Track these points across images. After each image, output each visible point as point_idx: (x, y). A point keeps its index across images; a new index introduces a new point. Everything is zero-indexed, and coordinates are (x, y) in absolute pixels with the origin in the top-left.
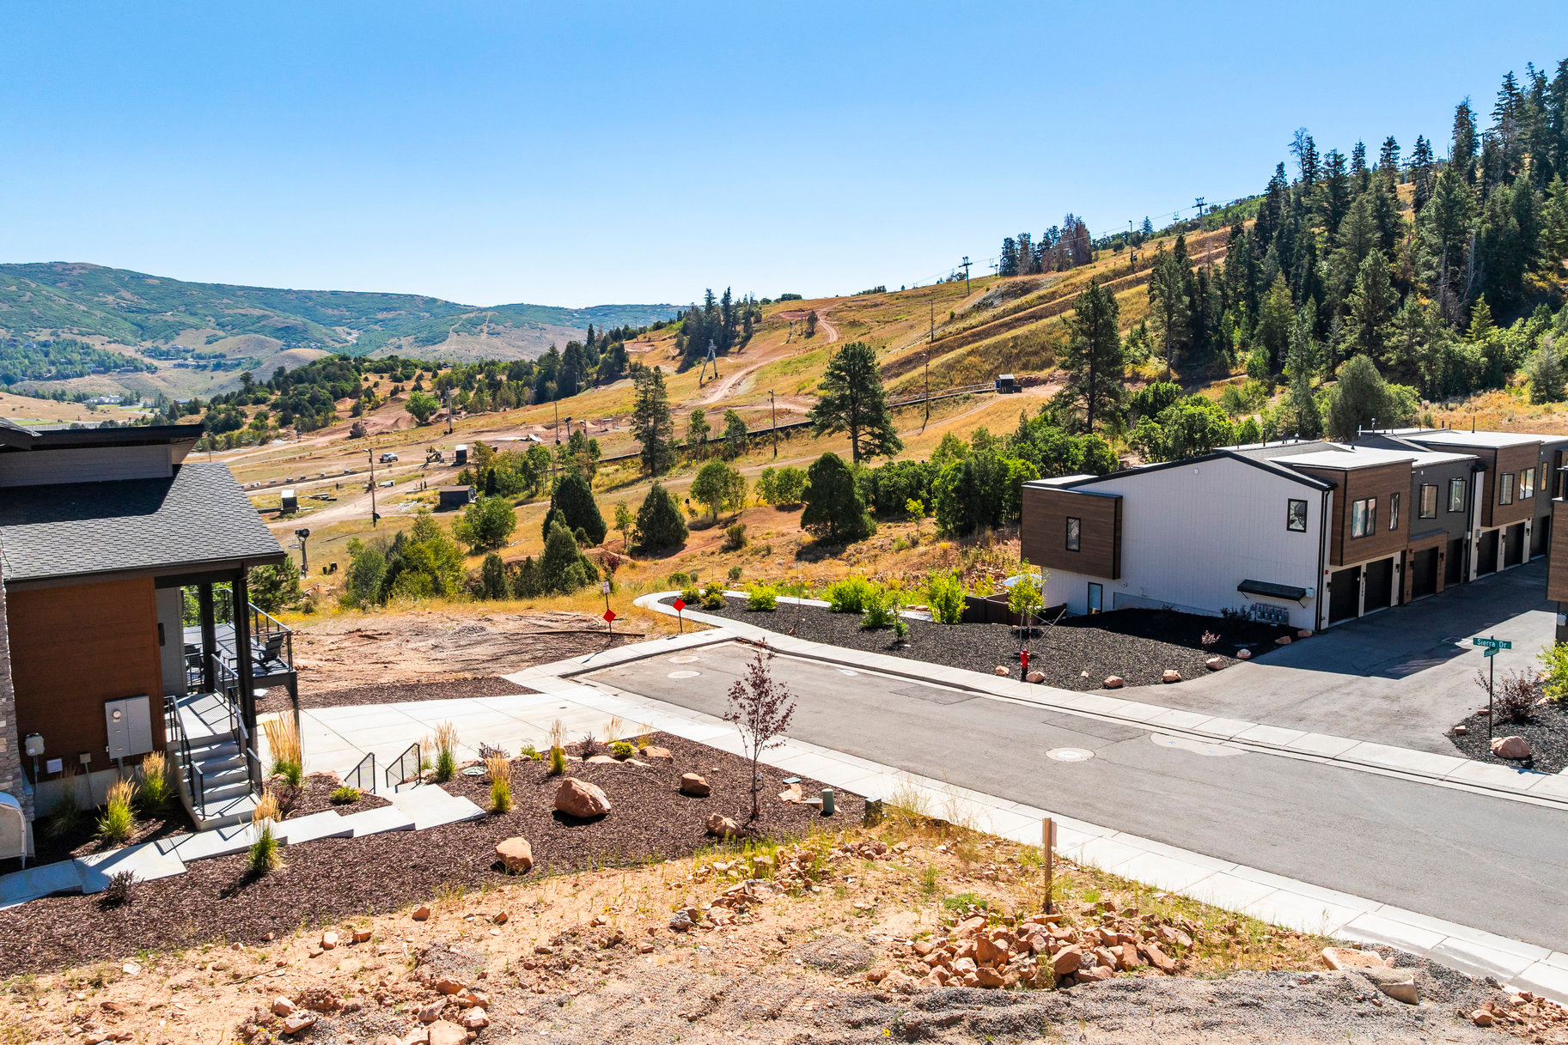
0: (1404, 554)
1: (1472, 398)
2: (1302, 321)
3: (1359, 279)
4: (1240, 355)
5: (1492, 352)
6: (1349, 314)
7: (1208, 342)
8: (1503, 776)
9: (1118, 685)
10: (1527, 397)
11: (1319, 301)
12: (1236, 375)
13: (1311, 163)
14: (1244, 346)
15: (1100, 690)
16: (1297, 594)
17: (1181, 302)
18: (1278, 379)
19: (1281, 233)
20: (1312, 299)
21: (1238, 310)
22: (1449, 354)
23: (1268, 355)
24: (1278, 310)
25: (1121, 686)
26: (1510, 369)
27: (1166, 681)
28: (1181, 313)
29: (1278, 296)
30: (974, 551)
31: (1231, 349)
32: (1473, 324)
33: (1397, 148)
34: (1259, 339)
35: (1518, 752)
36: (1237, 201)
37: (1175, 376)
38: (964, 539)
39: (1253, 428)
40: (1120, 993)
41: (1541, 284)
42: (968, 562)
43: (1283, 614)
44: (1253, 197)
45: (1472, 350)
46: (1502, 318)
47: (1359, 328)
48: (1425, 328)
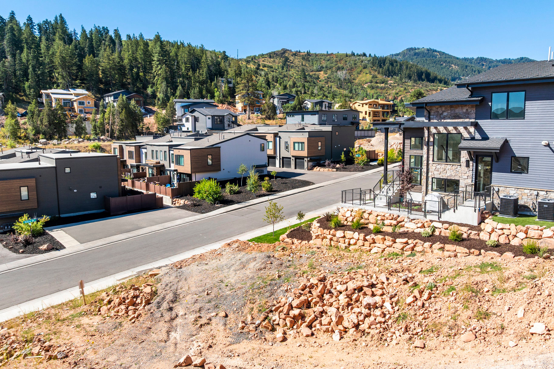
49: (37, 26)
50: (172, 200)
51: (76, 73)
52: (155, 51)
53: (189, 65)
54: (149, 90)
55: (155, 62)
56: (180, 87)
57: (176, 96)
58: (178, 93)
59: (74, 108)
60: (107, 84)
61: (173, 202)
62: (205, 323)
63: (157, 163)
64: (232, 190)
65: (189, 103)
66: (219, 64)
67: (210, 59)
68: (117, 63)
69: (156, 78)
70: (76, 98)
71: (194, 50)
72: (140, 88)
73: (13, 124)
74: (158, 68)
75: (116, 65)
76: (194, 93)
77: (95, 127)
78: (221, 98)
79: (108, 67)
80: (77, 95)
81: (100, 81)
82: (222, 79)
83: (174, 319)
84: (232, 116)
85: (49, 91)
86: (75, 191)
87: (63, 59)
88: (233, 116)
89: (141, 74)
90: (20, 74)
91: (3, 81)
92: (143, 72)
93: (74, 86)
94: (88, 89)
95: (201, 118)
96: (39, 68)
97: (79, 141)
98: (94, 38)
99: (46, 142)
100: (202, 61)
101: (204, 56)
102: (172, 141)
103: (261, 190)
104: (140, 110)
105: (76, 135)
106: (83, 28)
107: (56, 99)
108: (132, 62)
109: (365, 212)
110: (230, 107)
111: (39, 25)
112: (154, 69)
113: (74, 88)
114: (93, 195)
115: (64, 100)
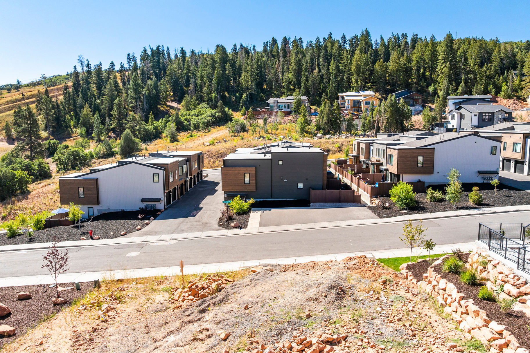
0: (178, 186)
1: (153, 142)
2: (95, 119)
3: (115, 106)
4: (74, 130)
5: (156, 128)
6: (113, 117)
7: (62, 126)
8: (237, 231)
9: (125, 234)
10: (169, 141)
11: (100, 111)
12: (74, 137)
13: (88, 67)
14: (75, 127)
15: (121, 237)
16: (159, 200)
17: (52, 112)
18: (90, 138)
19: (82, 89)
20: (97, 112)
21: (71, 115)
22: (144, 129)
23: (86, 129)
24: (87, 115)
25: (126, 234)
26: (161, 133)
27: (138, 230)
28: (52, 116)
29: (86, 111)
30: (9, 206)
31: (71, 128)
32: (150, 120)
33: (114, 65)
34: (81, 125)
35: (237, 225)
36: (53, 76)
37: (52, 138)
38: (3, 203)
39: (91, 154)
40: (233, 287)
41: (162, 109)
42: (8, 210)
43: (154, 206)
44: (59, 75)
45: (150, 128)
46: (157, 118)
47: (116, 121)
48: (137, 121)
49: (348, 41)
50: (371, 199)
51: (368, 77)
52: (441, 49)
53: (478, 61)
54: (431, 89)
55: (440, 60)
56: (463, 84)
57: (458, 93)
58: (460, 90)
59: (361, 108)
60: (393, 85)
61: (371, 201)
62: (199, 339)
63: (377, 161)
64: (433, 196)
65: (462, 100)
66: (514, 55)
67: (504, 51)
68: (404, 65)
69: (440, 76)
70: (364, 99)
71: (486, 44)
72: (423, 87)
73: (302, 122)
74: (442, 67)
75: (402, 67)
76: (477, 89)
77: (364, 124)
78: (508, 92)
79: (395, 69)
80: (365, 96)
81: (388, 83)
82: (515, 72)
83: (193, 322)
84: (504, 113)
85: (344, 94)
86: (285, 180)
87: (358, 66)
88: (506, 113)
89: (427, 74)
90: (326, 81)
91: (312, 88)
92: (430, 71)
93: (366, 89)
94: (376, 91)
95: (467, 115)
96: (339, 76)
97: (347, 136)
98: (391, 45)
99: (321, 136)
100: (494, 54)
101: (497, 49)
102: (399, 140)
103: (468, 201)
104: (407, 108)
105: (348, 131)
106: (382, 37)
107: (348, 101)
108: (419, 63)
109: (490, 261)
110: (517, 102)
111: (350, 40)
112: (439, 68)
113: (363, 91)
114: (300, 186)
115: (354, 101)
